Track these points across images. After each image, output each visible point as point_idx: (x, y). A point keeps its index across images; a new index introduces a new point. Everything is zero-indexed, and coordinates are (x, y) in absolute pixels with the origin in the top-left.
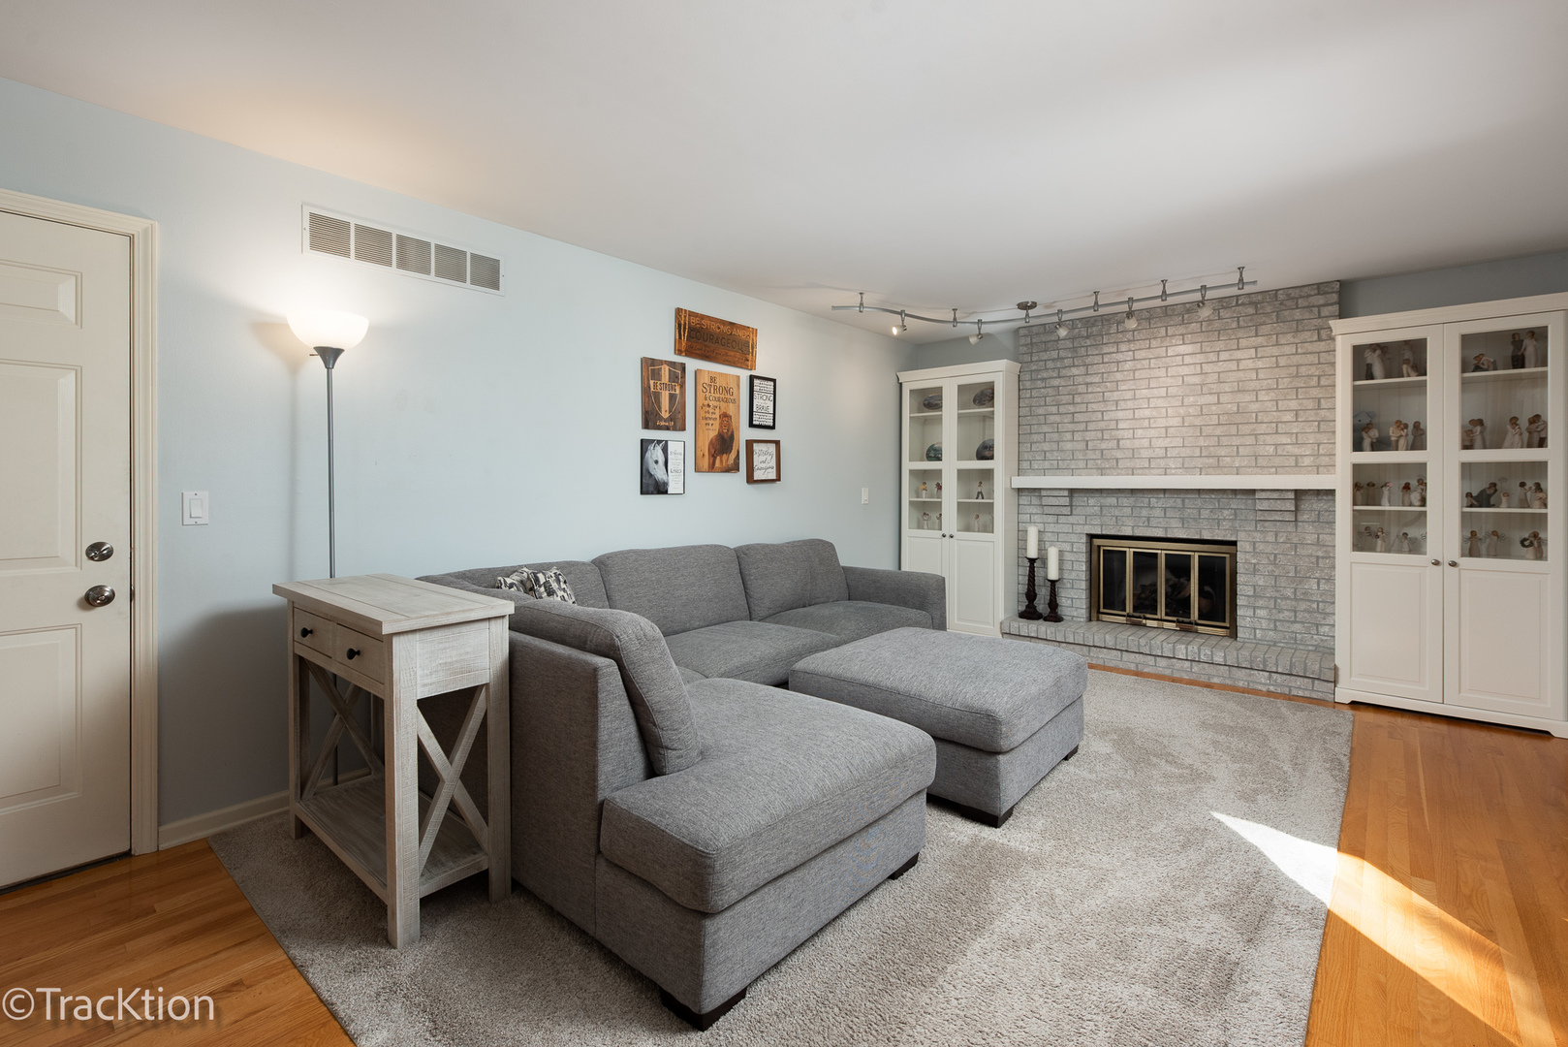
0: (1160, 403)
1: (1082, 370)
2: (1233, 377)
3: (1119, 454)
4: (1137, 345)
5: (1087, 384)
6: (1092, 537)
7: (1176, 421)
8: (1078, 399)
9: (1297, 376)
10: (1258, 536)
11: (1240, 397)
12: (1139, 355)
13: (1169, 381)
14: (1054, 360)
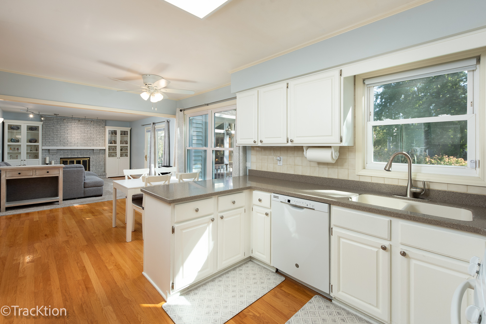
0: (76, 134)
1: (59, 126)
2: (90, 131)
3: (68, 143)
4: (72, 123)
5: (61, 129)
6: (61, 158)
7: (80, 138)
8: (58, 132)
9: (99, 132)
10: (93, 156)
11: (91, 135)
12: (72, 125)
13: (78, 131)
14: (52, 123)
